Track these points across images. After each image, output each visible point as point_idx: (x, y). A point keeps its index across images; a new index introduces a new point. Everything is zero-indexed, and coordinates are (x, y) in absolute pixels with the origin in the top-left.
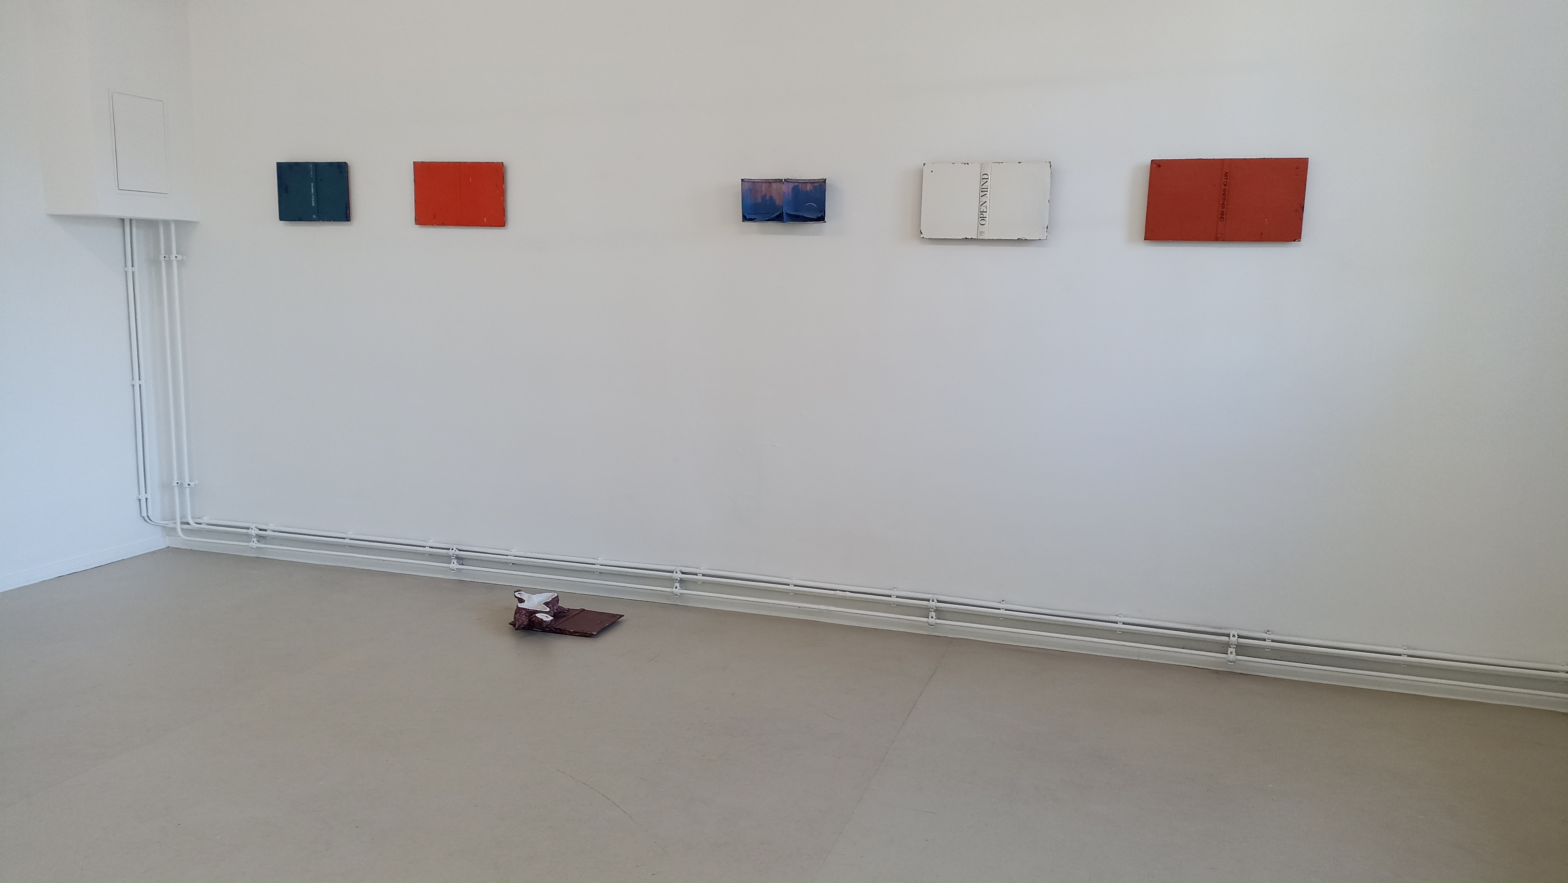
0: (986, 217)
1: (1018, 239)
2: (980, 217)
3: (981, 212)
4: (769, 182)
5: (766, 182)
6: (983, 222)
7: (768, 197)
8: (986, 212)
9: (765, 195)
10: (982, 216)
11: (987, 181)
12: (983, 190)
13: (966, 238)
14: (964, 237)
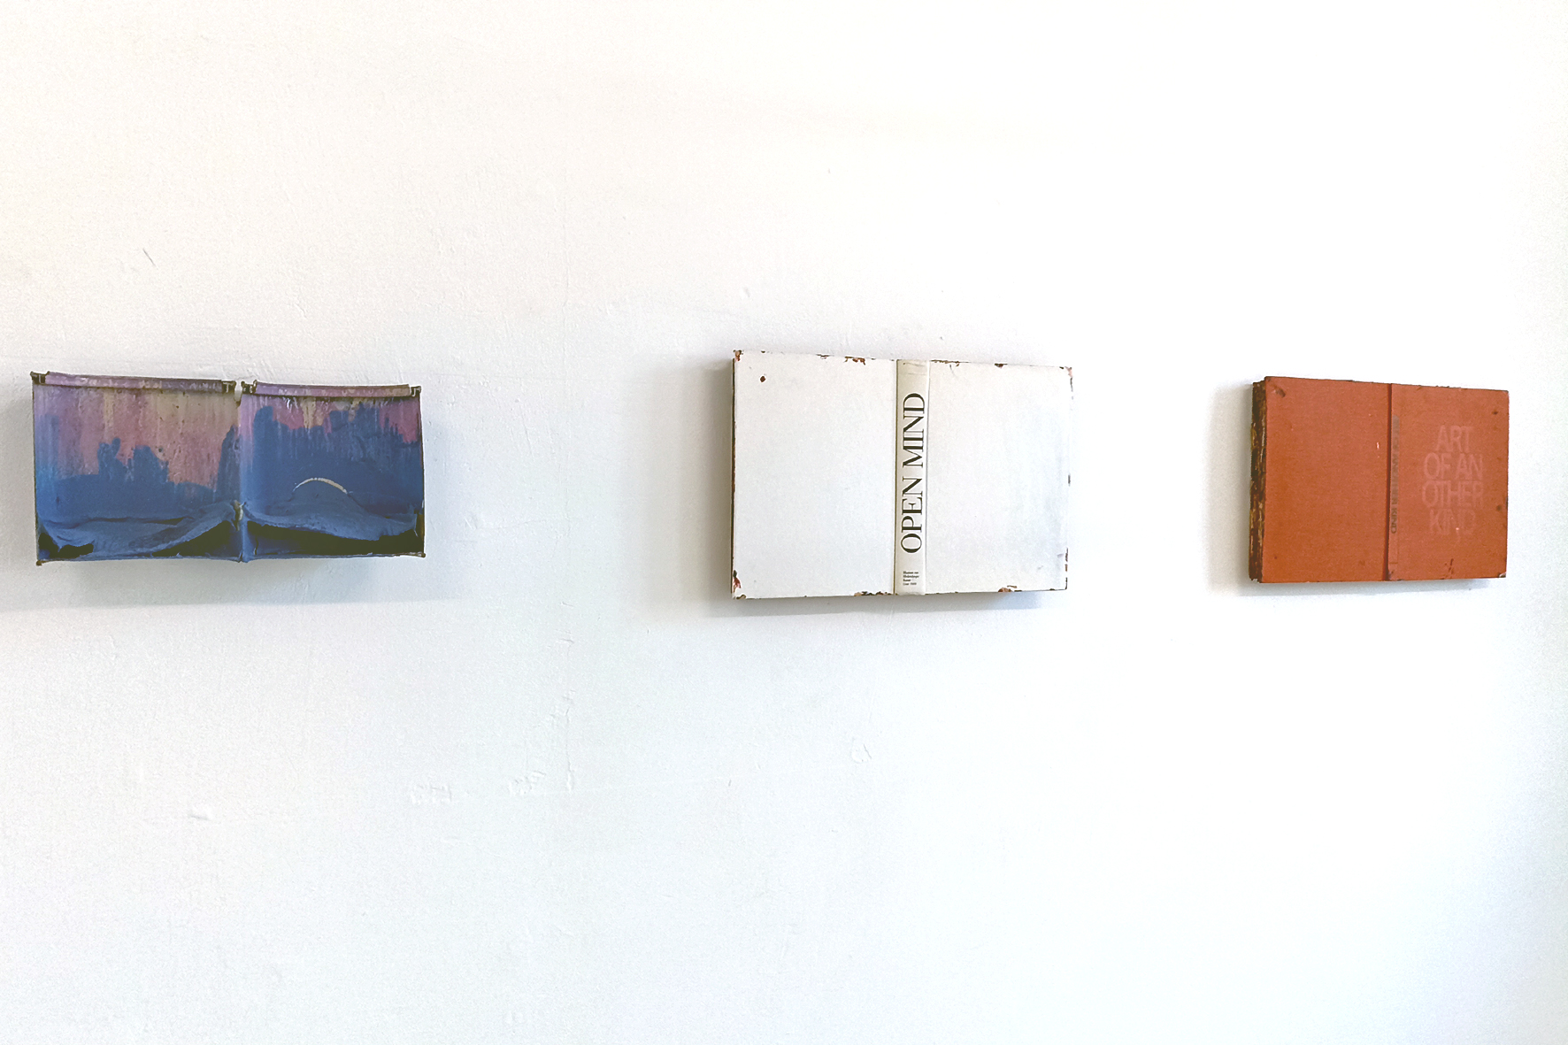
0: (919, 528)
1: (1001, 591)
2: (904, 528)
3: (904, 511)
4: (135, 389)
5: (120, 390)
6: (911, 543)
7: (128, 451)
8: (920, 511)
9: (117, 442)
10: (908, 523)
11: (920, 418)
12: (908, 443)
13: (865, 593)
14: (860, 591)
